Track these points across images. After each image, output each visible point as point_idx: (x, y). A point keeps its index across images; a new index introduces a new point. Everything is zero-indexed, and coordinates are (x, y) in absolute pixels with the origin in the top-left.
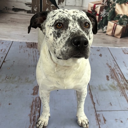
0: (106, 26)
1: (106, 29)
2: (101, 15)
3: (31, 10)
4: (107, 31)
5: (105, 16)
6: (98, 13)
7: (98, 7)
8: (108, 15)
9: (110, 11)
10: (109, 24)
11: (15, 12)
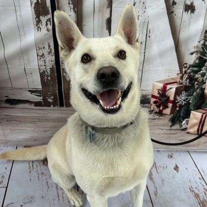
0: (186, 119)
1: (187, 124)
2: (176, 101)
3: (42, 101)
4: (188, 126)
5: (185, 102)
6: (172, 98)
7: (171, 88)
8: (191, 102)
9: (195, 94)
10: (191, 116)
11: (11, 106)
